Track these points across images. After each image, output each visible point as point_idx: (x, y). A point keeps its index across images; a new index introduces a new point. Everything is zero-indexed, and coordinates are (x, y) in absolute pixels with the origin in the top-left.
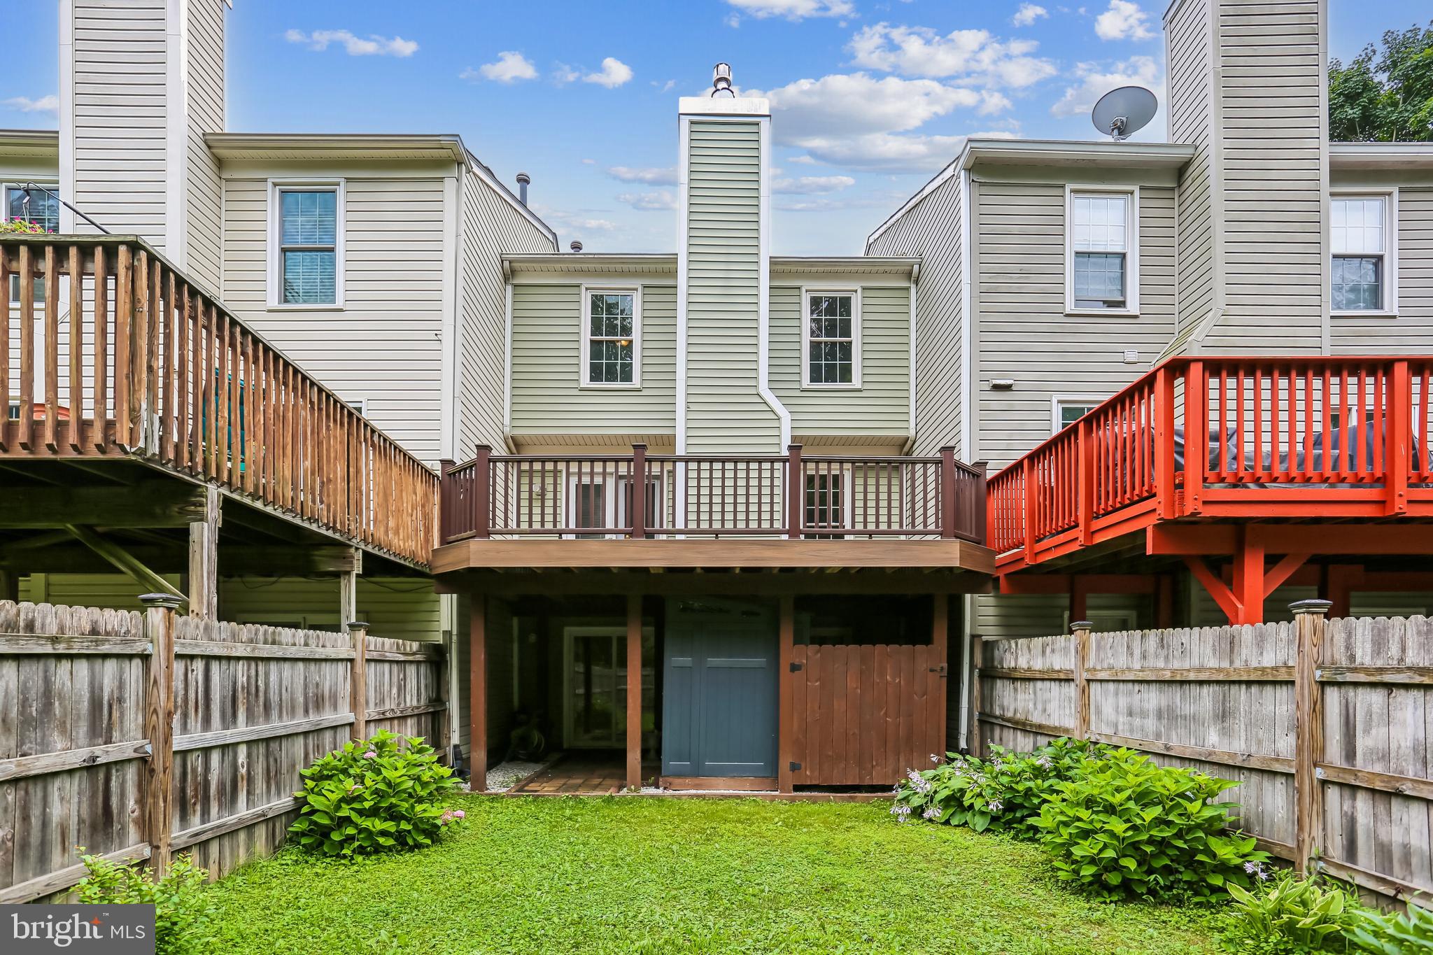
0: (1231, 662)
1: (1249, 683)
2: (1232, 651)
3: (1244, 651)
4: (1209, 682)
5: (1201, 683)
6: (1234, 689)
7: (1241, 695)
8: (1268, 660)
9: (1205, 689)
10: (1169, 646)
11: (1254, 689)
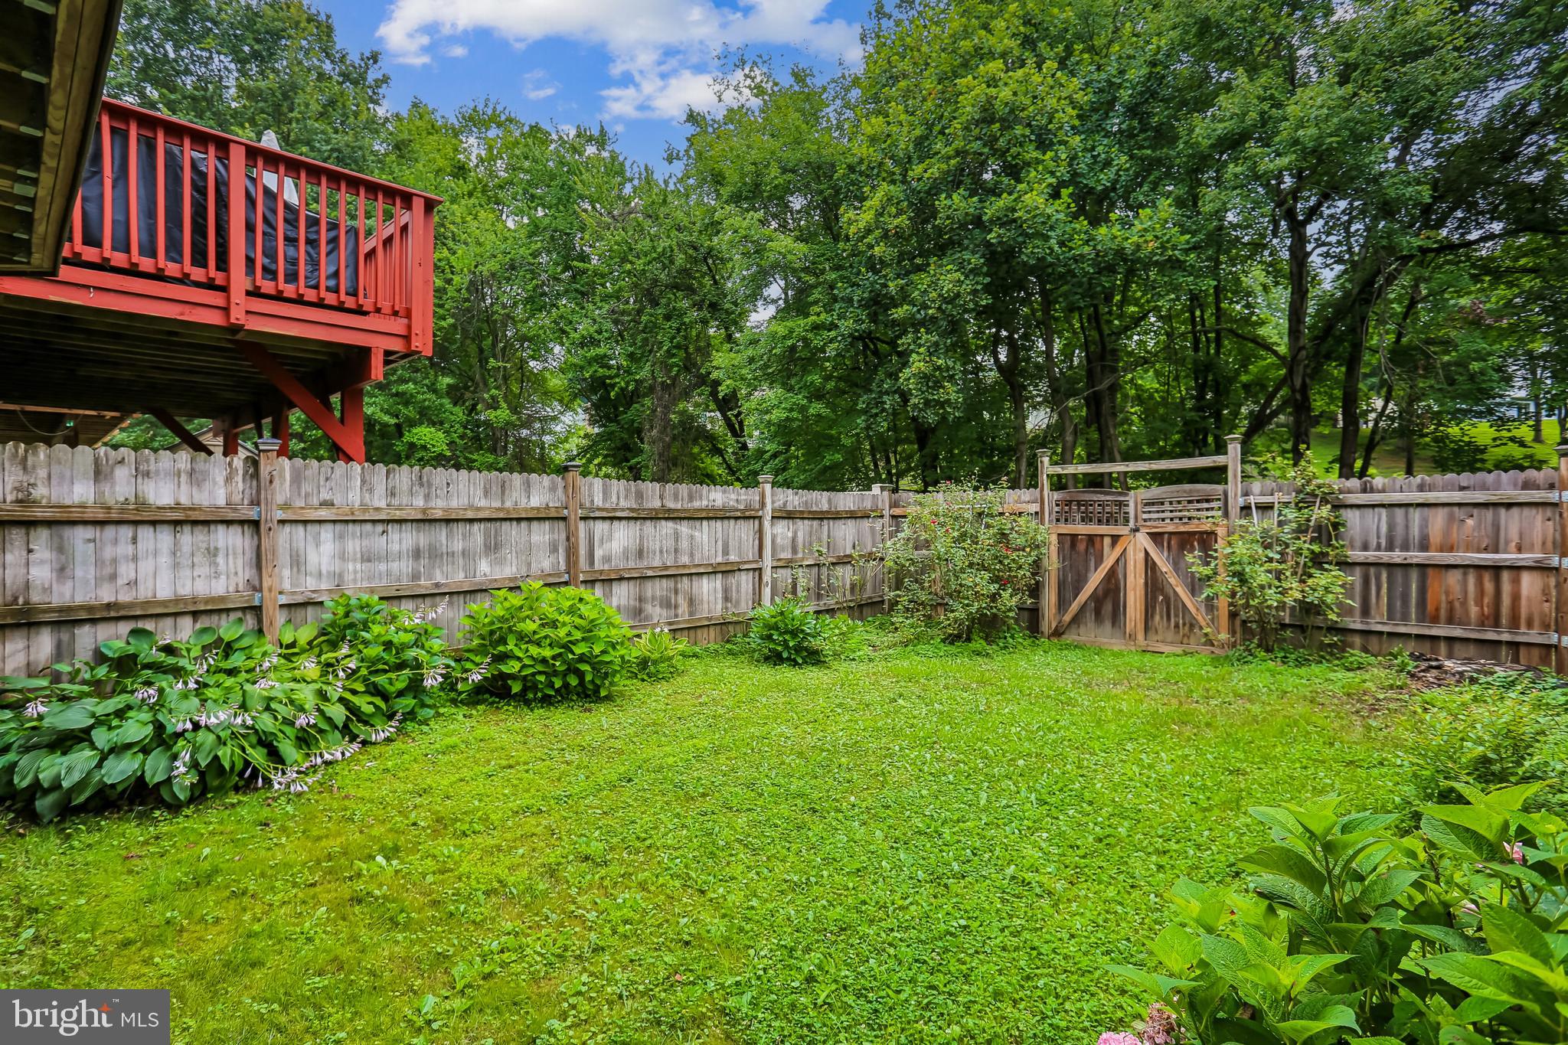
0: (503, 502)
1: (519, 520)
2: (503, 493)
3: (514, 494)
4: (480, 520)
5: (471, 521)
6: (506, 526)
7: (511, 531)
8: (536, 501)
9: (476, 526)
10: (430, 485)
11: (524, 524)
